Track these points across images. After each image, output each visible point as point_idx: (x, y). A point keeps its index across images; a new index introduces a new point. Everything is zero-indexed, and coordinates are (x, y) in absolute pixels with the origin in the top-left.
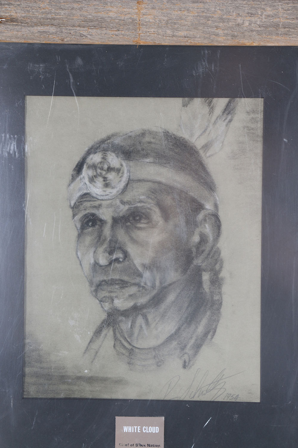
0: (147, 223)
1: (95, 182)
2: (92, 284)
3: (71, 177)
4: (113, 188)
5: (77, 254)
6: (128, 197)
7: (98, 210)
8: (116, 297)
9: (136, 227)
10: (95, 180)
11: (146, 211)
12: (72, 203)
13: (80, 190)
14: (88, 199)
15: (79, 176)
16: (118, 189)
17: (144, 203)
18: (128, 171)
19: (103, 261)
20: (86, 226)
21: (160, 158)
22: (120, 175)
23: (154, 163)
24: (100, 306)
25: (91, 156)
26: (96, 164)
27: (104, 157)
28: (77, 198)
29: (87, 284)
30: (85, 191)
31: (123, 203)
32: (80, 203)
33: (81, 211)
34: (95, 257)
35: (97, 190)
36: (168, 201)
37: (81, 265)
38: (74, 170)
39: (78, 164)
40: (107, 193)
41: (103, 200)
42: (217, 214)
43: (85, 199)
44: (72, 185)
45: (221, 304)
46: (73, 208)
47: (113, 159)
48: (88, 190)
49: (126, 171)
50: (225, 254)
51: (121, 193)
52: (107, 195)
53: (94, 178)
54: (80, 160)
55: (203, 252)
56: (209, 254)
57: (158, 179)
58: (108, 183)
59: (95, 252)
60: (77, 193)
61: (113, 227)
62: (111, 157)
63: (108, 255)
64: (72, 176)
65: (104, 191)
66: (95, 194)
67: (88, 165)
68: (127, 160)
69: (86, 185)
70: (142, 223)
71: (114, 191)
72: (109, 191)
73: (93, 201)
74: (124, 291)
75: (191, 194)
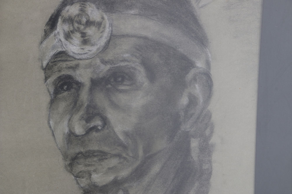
0: (131, 84)
1: (72, 38)
2: (67, 157)
3: (44, 33)
4: (93, 45)
5: (49, 123)
6: (109, 56)
7: (75, 71)
8: (95, 171)
9: (118, 90)
10: (72, 36)
11: (130, 71)
12: (45, 63)
13: (54, 47)
14: (63, 58)
15: (52, 31)
16: (98, 46)
17: (128, 62)
18: (110, 25)
19: (79, 130)
20: (60, 90)
21: (147, 9)
22: (101, 29)
23: (140, 15)
24: (75, 182)
25: (67, 8)
26: (73, 16)
27: (82, 8)
28: (50, 58)
29: (61, 157)
30: (60, 50)
31: (104, 62)
32: (54, 63)
33: (54, 72)
34: (70, 125)
35: (75, 47)
36: (155, 58)
37: (53, 135)
38: (47, 24)
39: (51, 17)
40: (86, 51)
41: (81, 59)
42: (209, 72)
43: (59, 59)
44: (45, 43)
45: (210, 174)
46: (45, 69)
47: (92, 11)
48: (63, 47)
49: (108, 25)
50: (216, 117)
51: (102, 50)
52: (85, 54)
53: (71, 34)
54: (54, 13)
55: (192, 115)
56: (198, 118)
57: (144, 33)
58: (87, 39)
59: (69, 120)
60: (50, 52)
61: (91, 90)
62: (91, 9)
63: (84, 122)
64: (45, 31)
65: (82, 49)
66: (71, 53)
67: (63, 18)
68: (109, 12)
69: (61, 41)
70: (125, 85)
71: (94, 49)
72: (88, 49)
73: (69, 61)
74: (103, 163)
75: (181, 50)
